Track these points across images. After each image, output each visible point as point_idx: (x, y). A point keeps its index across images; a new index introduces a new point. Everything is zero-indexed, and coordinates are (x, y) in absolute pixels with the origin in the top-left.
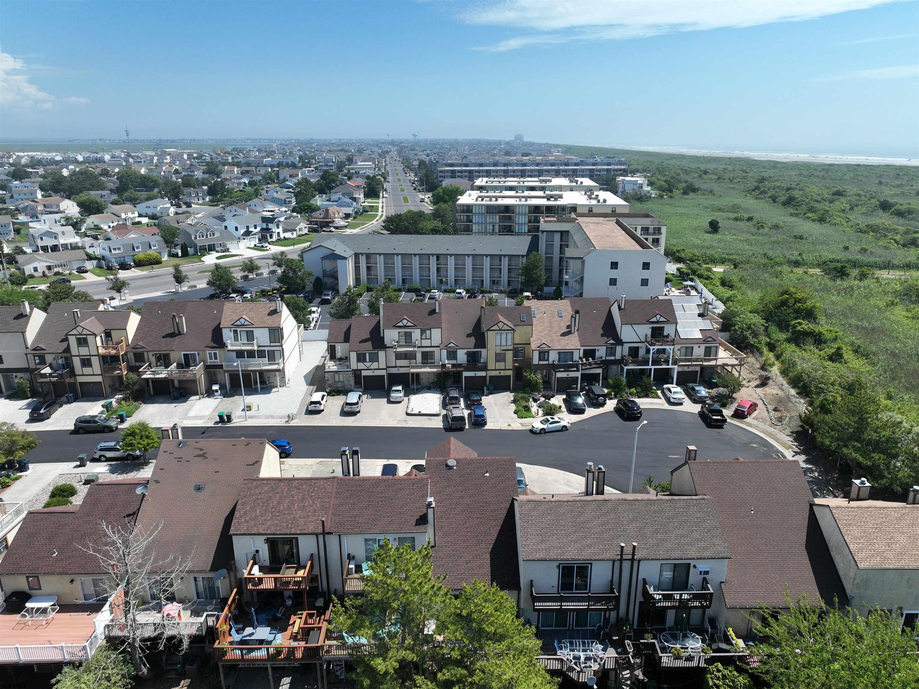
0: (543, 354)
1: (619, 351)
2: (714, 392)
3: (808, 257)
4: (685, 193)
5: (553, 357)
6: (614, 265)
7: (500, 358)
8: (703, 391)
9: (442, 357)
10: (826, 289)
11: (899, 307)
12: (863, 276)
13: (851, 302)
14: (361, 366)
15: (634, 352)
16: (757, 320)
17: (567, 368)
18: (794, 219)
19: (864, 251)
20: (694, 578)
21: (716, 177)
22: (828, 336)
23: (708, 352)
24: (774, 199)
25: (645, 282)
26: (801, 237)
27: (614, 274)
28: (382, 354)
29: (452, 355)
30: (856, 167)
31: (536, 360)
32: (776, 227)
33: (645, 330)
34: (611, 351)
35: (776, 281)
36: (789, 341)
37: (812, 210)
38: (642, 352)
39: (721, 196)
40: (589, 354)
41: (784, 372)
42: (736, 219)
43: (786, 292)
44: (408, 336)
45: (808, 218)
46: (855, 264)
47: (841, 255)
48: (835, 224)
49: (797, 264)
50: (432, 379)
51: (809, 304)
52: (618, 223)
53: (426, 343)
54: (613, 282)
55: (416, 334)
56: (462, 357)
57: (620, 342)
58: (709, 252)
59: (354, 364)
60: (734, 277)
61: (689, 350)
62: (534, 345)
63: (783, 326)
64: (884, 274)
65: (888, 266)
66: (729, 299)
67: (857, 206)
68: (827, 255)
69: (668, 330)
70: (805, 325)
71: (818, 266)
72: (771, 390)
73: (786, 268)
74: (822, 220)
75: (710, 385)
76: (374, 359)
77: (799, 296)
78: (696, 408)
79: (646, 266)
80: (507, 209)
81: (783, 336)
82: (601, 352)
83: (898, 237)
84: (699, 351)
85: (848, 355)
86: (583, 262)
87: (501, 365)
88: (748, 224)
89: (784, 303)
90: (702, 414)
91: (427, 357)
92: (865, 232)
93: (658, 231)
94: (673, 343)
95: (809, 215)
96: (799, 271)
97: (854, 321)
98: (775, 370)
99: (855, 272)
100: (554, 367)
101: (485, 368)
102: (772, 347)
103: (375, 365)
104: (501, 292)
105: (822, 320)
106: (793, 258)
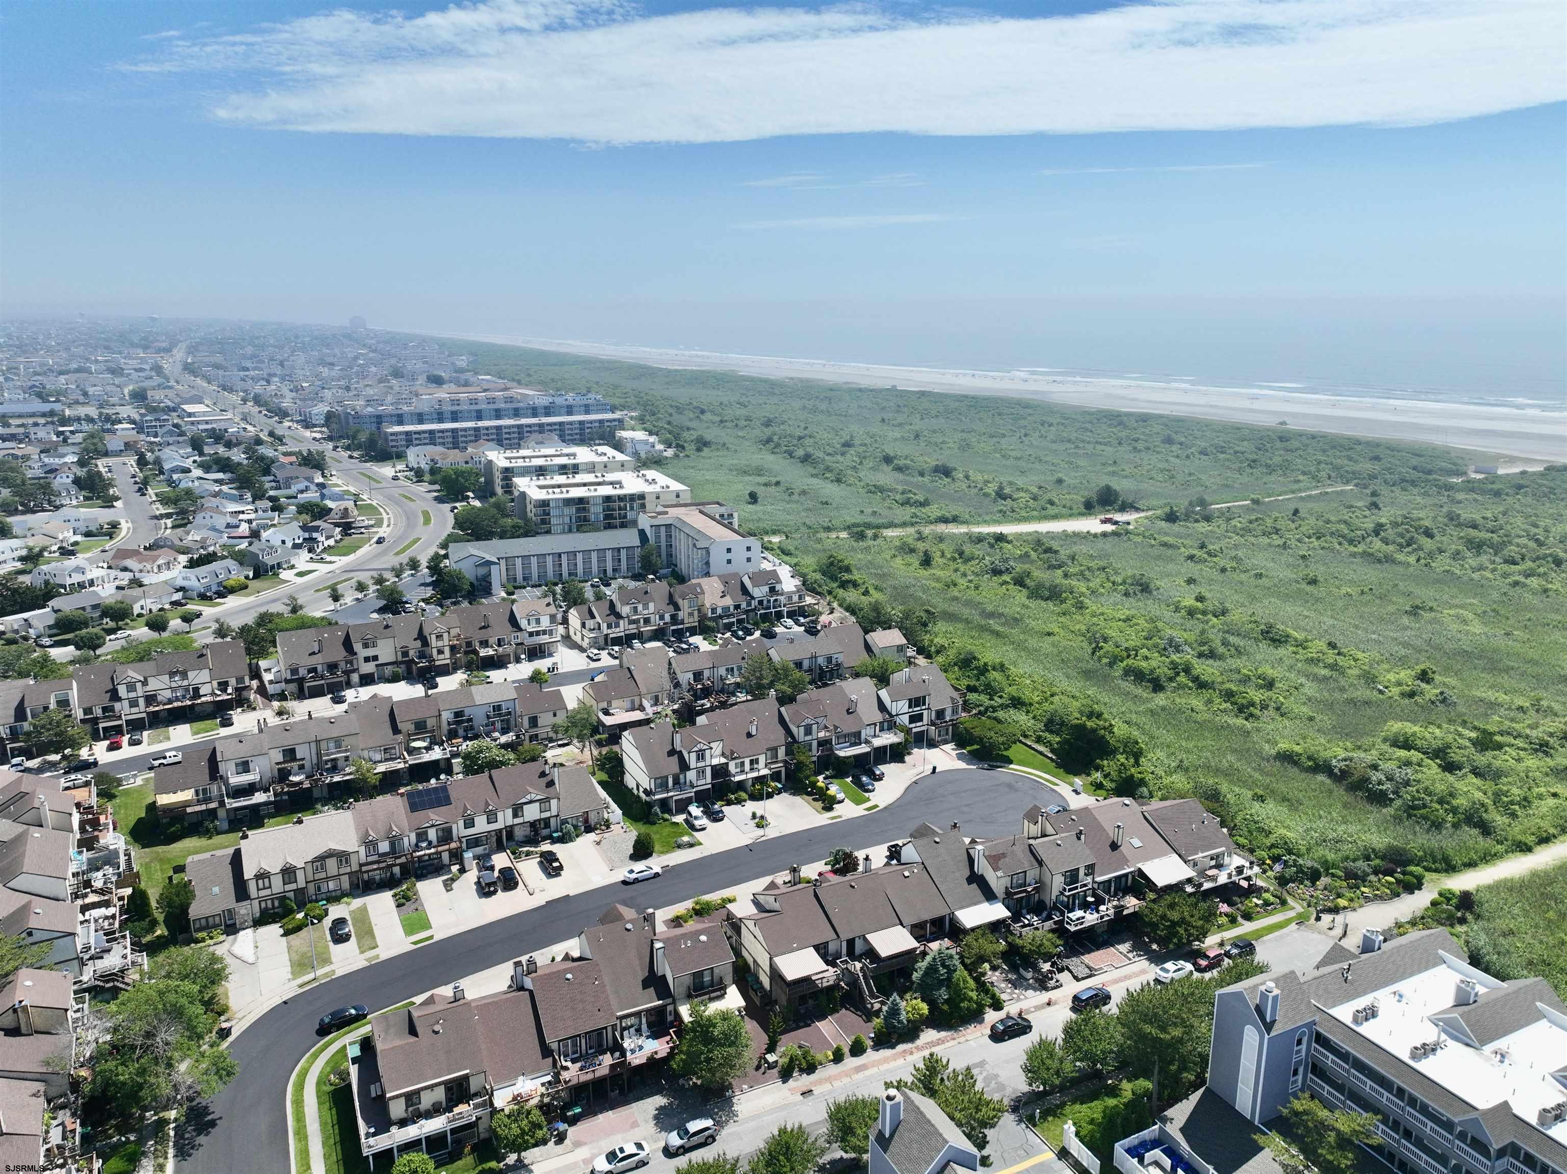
0: (714, 610)
1: (754, 603)
2: (808, 620)
3: (836, 522)
4: (699, 450)
5: (719, 611)
6: (729, 550)
7: (691, 614)
8: (802, 620)
9: (655, 619)
10: (853, 549)
11: (899, 558)
12: (875, 537)
13: (869, 558)
14: (609, 631)
15: (761, 602)
16: (818, 576)
17: (728, 616)
18: (815, 481)
19: (875, 513)
20: (834, 661)
21: (718, 419)
22: (860, 581)
23: (800, 597)
24: (791, 454)
25: (749, 560)
26: (826, 503)
27: (729, 556)
28: (621, 622)
29: (662, 618)
30: (859, 394)
31: (710, 615)
32: (804, 492)
33: (766, 589)
34: (749, 604)
35: (819, 546)
36: (839, 587)
37: (828, 469)
38: (765, 602)
39: (736, 451)
40: (737, 607)
41: (840, 605)
42: (766, 485)
43: (831, 556)
44: (636, 608)
45: (827, 478)
46: (869, 526)
47: (859, 519)
48: (850, 485)
49: (828, 529)
50: (650, 634)
51: (846, 562)
52: (701, 512)
53: (646, 612)
54: (729, 562)
55: (640, 607)
56: (667, 618)
57: (753, 598)
58: (761, 525)
59: (605, 630)
60: (790, 546)
61: (790, 598)
62: (708, 605)
63: (834, 578)
64: (889, 533)
65: (891, 525)
66: (796, 565)
67: (865, 458)
68: (850, 520)
69: (778, 587)
70: (846, 577)
71: (845, 529)
72: (836, 615)
73: (823, 535)
74: (839, 481)
75: (805, 617)
76: (617, 626)
77: (839, 558)
78: (803, 628)
79: (749, 549)
80: (581, 500)
81: (835, 585)
82: (744, 605)
83: (898, 497)
84: (795, 598)
85: (872, 591)
86: (708, 553)
87: (691, 620)
88: (778, 489)
89: (832, 564)
90: (806, 631)
91: (647, 621)
92: (874, 493)
93: (731, 516)
94: (782, 594)
95: (827, 475)
96: (833, 535)
97: (873, 571)
98: (835, 605)
99: (870, 533)
100: (721, 617)
101: (683, 623)
102: (830, 593)
103: (618, 630)
104: (624, 577)
105: (855, 572)
106: (825, 525)
